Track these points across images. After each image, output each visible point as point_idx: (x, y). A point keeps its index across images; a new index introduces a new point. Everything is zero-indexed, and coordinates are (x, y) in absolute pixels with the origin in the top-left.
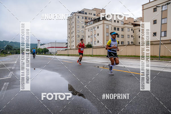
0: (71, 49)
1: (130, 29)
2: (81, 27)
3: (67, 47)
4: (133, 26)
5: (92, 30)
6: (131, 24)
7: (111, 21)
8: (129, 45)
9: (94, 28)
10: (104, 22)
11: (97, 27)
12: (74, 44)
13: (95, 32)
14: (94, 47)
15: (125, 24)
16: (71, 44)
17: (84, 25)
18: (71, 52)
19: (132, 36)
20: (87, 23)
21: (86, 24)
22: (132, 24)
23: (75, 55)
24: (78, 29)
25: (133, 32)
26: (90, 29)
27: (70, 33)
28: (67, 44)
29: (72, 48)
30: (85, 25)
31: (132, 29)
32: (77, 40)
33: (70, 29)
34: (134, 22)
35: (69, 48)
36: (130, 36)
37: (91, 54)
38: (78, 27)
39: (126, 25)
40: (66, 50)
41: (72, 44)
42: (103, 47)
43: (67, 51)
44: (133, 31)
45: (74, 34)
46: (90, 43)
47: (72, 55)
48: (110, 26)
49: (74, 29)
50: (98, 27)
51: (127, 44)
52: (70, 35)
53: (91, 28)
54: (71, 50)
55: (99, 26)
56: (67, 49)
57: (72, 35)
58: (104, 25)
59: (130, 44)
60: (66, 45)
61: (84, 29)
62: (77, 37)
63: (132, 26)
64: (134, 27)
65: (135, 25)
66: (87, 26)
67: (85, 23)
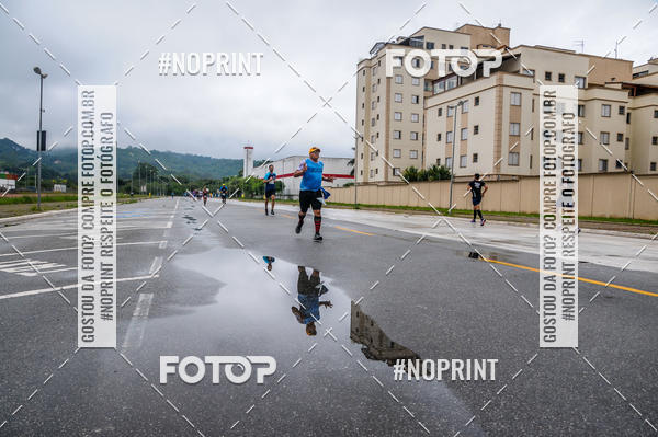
0: (366, 184)
1: (615, 108)
2: (409, 99)
3: (352, 175)
4: (626, 93)
5: (452, 112)
6: (619, 86)
7: (533, 77)
8: (604, 173)
9: (461, 103)
10: (501, 79)
11: (472, 100)
12: (379, 163)
13: (465, 121)
14: (456, 180)
15: (591, 86)
16: (366, 165)
17: (420, 91)
18: (366, 195)
19: (620, 137)
20: (434, 82)
21: (430, 88)
22: (625, 86)
23: (384, 206)
24: (399, 107)
25: (628, 122)
26: (444, 108)
27: (366, 121)
28: (353, 162)
29: (371, 180)
30: (426, 90)
31: (622, 110)
32: (391, 149)
33: (365, 105)
34: (636, 76)
35: (360, 179)
36: (613, 138)
37: (445, 205)
38: (398, 98)
39: (597, 93)
40: (347, 186)
41: (373, 165)
42: (495, 178)
43: (353, 188)
44: (629, 114)
45: (380, 126)
46: (442, 163)
47: (369, 207)
48: (527, 96)
49: (381, 108)
50: (477, 100)
51: (596, 167)
52: (367, 131)
53: (450, 104)
54: (366, 188)
55: (481, 95)
56: (352, 184)
57: (373, 131)
58: (501, 91)
59: (612, 168)
60: (351, 168)
61: (419, 108)
62: (391, 140)
63: (624, 96)
64: (630, 100)
65: (639, 91)
66: (434, 95)
67: (426, 85)
